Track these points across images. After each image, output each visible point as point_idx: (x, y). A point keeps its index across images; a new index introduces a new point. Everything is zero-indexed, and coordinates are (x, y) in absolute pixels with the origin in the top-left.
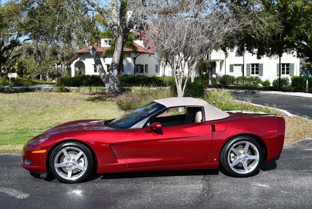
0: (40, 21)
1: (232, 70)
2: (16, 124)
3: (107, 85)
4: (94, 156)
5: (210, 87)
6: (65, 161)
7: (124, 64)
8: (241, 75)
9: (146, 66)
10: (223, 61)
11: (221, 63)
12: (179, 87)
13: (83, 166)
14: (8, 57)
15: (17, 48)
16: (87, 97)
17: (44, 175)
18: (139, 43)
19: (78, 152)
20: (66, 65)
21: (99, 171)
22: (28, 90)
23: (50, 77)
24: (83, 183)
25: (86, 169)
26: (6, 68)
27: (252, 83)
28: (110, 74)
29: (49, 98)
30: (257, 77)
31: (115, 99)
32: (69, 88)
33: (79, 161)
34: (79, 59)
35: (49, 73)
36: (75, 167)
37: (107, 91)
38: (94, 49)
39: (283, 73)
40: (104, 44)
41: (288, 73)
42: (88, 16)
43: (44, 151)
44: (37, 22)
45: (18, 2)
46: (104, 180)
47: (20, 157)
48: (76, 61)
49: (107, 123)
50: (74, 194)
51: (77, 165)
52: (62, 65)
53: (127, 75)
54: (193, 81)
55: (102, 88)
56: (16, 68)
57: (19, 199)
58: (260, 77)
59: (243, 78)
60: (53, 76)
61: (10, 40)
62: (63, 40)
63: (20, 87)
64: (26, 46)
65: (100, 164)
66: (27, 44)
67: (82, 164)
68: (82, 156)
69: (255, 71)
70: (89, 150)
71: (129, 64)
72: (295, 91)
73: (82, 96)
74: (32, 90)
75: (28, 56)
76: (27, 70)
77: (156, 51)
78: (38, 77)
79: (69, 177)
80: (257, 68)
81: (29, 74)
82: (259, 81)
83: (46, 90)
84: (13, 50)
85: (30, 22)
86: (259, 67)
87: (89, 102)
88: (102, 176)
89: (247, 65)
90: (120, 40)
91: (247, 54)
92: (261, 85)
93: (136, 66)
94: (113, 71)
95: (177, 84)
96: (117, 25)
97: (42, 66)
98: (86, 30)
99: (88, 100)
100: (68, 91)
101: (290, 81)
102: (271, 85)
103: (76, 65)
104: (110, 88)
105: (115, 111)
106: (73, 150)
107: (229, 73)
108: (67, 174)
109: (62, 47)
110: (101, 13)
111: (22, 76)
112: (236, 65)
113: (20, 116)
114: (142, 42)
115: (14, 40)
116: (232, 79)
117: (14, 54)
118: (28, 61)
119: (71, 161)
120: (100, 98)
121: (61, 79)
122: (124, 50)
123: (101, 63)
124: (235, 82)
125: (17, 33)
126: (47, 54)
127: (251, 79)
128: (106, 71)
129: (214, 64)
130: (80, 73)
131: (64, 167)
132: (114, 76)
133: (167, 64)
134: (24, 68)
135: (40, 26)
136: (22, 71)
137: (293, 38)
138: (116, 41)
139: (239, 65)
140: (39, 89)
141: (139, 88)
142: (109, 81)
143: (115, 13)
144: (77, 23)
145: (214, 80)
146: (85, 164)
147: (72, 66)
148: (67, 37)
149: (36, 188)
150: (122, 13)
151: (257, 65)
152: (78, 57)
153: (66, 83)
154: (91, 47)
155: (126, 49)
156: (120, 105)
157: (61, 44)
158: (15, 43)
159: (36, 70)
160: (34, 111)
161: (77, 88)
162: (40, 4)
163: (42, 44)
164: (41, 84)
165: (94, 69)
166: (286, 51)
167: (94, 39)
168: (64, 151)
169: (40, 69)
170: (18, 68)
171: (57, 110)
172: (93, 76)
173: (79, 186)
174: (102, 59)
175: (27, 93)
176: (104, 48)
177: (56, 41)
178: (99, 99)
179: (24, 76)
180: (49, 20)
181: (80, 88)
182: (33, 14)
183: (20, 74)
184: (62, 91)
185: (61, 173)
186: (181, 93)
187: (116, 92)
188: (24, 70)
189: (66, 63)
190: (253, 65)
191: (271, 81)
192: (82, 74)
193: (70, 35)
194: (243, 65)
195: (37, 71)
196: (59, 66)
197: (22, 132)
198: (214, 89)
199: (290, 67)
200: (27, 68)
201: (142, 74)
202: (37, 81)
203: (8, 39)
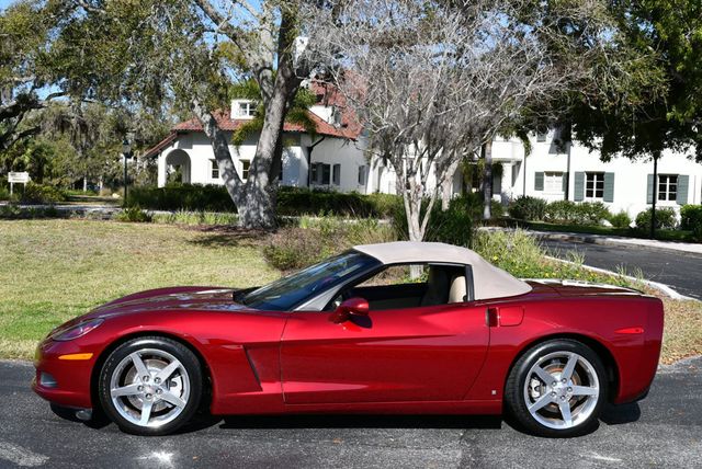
0: (88, 53)
1: (539, 184)
2: (21, 293)
3: (242, 211)
4: (206, 372)
5: (487, 223)
6: (137, 381)
7: (285, 161)
8: (562, 198)
9: (337, 167)
10: (519, 163)
11: (513, 167)
12: (413, 220)
13: (179, 395)
14: (8, 134)
15: (31, 115)
16: (193, 235)
17: (85, 413)
18: (321, 113)
19: (168, 361)
20: (147, 157)
21: (215, 410)
22: (53, 214)
23: (106, 185)
24: (178, 437)
25: (185, 402)
26: (3, 160)
27: (586, 219)
28: (249, 183)
29: (102, 236)
30: (599, 204)
31: (259, 243)
32: (151, 213)
33: (169, 383)
34: (176, 144)
35: (105, 176)
36: (159, 396)
37: (241, 223)
38: (213, 123)
39: (662, 197)
40: (239, 112)
41: (672, 197)
42: (203, 44)
43: (88, 356)
44: (82, 53)
45: (38, 6)
46: (227, 431)
47: (29, 369)
48: (170, 149)
49: (239, 295)
50: (155, 461)
51: (165, 391)
52: (135, 158)
53: (290, 188)
54: (445, 206)
55: (230, 215)
56: (27, 160)
57: (24, 467)
58: (606, 204)
59: (566, 206)
60: (113, 184)
61: (15, 95)
62: (141, 98)
63: (35, 207)
64: (54, 110)
65: (218, 394)
66: (57, 104)
67: (175, 391)
68: (177, 372)
69: (595, 190)
70: (194, 358)
71: (295, 162)
72: (688, 240)
73: (182, 233)
74: (65, 215)
75: (58, 134)
76: (52, 166)
77: (361, 133)
78: (79, 185)
79: (143, 421)
80: (599, 183)
81: (57, 176)
82: (605, 214)
83: (96, 216)
84: (21, 118)
85: (65, 54)
86: (606, 181)
87: (198, 247)
88: (223, 422)
89: (576, 173)
90: (277, 103)
91: (577, 148)
92: (607, 224)
93: (313, 166)
94: (256, 176)
95: (408, 212)
96: (270, 68)
97: (89, 159)
98: (198, 78)
99: (195, 242)
100: (148, 219)
101: (679, 218)
102: (633, 225)
103: (169, 160)
104: (248, 215)
105: (259, 272)
106: (157, 357)
107: (532, 193)
108: (140, 412)
109: (138, 115)
110: (234, 38)
111: (39, 182)
112: (550, 174)
113: (32, 274)
114: (330, 110)
115: (25, 95)
116: (539, 207)
117: (23, 127)
118: (56, 146)
119: (151, 382)
120: (225, 238)
121: (132, 192)
122: (285, 129)
123: (229, 157)
124: (547, 215)
125: (33, 77)
126: (102, 130)
127: (585, 208)
128: (241, 175)
129: (497, 169)
130: (179, 179)
131: (134, 396)
132: (259, 189)
133: (385, 164)
134: (46, 162)
135: (89, 64)
136: (40, 168)
137: (688, 114)
138: (266, 105)
139: (558, 174)
140: (81, 212)
141: (318, 219)
142: (246, 200)
143: (268, 39)
144: (177, 60)
145: (496, 207)
146: (182, 391)
147: (161, 162)
148: (150, 92)
149: (65, 443)
150: (285, 40)
151: (601, 175)
152: (174, 141)
153: (145, 201)
154: (207, 118)
155: (291, 127)
156: (270, 257)
157: (137, 108)
158: (27, 102)
159: (74, 167)
160: (67, 264)
161: (170, 213)
162: (91, 12)
163: (90, 106)
164: (85, 200)
165: (211, 169)
166: (671, 146)
167: (215, 100)
168: (135, 357)
169: (83, 166)
170: (30, 162)
171: (121, 264)
172: (209, 186)
173: (168, 442)
174: (231, 148)
175: (51, 221)
176: (237, 122)
177: (124, 101)
178: (222, 240)
179: (45, 180)
180: (110, 50)
181: (178, 213)
182: (74, 35)
183: (37, 175)
184: (133, 218)
185: (126, 409)
186: (418, 233)
187: (263, 225)
188: (46, 167)
189: (145, 153)
190: (590, 175)
191: (633, 216)
192: (184, 181)
193: (158, 87)
194: (568, 173)
195: (76, 171)
196: (129, 160)
197: (34, 312)
198: (497, 228)
199: (679, 183)
200: (54, 162)
201: (326, 186)
202: (75, 193)
203: (11, 93)
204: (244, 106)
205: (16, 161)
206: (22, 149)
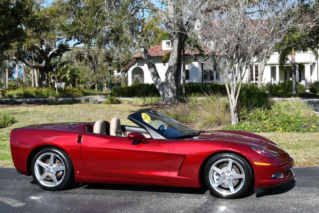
10: (314, 64)
11: (311, 66)
26: (56, 76)
32: (121, 99)
34: (136, 64)
40: (166, 47)
48: (133, 67)
53: (193, 83)
55: (158, 98)
56: (68, 76)
61: (58, 45)
64: (76, 51)
66: (77, 48)
76: (80, 78)
78: (93, 87)
84: (61, 56)
97: (97, 74)
103: (134, 72)
115: (62, 45)
121: (114, 89)
129: (302, 67)
134: (77, 76)
147: (129, 73)
152: (135, 63)
159: (90, 78)
164: (96, 94)
169: (95, 78)
170: (70, 77)
176: (165, 51)
184: (112, 102)
188: (77, 79)
189: (122, 70)
192: (141, 82)
195: (91, 80)
200: (80, 76)
201: (212, 81)
202: (92, 91)
203: (55, 44)
204: (168, 43)
205: (62, 77)
206: (65, 70)
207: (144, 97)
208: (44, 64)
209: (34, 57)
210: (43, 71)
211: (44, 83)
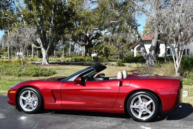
3: (147, 62)
26: (97, 51)
56: (103, 51)
76: (110, 52)
97: (120, 50)
134: (108, 51)
147: (135, 50)
152: (138, 44)
169: (118, 52)
170: (104, 51)
188: (108, 53)
202: (116, 60)
203: (93, 32)
206: (101, 48)
207: (142, 63)
208: (87, 43)
209: (83, 39)
210: (87, 47)
211: (88, 54)
